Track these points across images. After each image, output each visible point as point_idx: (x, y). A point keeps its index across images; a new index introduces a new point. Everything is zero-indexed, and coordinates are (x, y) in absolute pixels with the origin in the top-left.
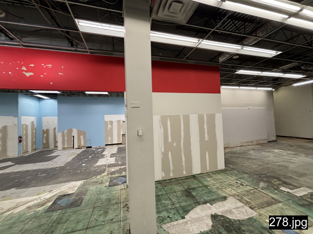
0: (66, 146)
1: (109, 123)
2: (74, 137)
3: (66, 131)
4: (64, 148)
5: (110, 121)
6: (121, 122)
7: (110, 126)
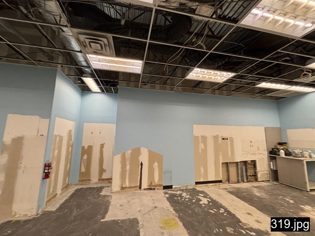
0: (127, 184)
1: (200, 140)
2: (142, 164)
3: (129, 152)
4: (123, 188)
5: (202, 137)
6: (220, 140)
7: (202, 146)
